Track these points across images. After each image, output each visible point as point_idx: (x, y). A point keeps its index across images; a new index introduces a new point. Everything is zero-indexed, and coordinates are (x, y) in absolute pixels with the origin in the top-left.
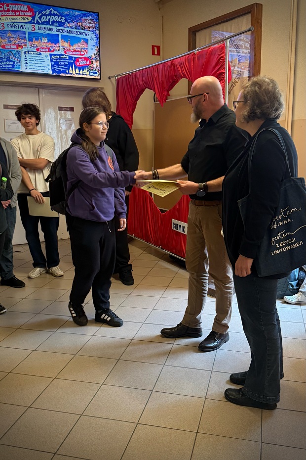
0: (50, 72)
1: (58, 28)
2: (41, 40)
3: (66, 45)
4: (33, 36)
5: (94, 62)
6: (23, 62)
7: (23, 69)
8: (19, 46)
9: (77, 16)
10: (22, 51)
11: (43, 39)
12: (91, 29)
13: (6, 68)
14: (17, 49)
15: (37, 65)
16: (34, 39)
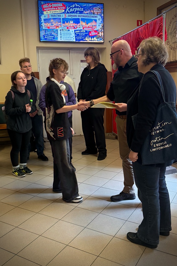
0: (74, 40)
1: (79, 15)
2: (70, 22)
3: (84, 24)
4: (65, 21)
5: (100, 33)
6: (59, 35)
7: (59, 40)
8: (57, 27)
9: (91, 7)
10: (59, 29)
11: (70, 21)
12: (99, 14)
13: (50, 39)
14: (56, 28)
15: (67, 37)
16: (66, 22)
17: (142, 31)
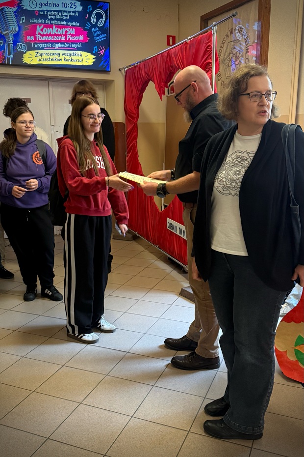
17: (176, 54)
